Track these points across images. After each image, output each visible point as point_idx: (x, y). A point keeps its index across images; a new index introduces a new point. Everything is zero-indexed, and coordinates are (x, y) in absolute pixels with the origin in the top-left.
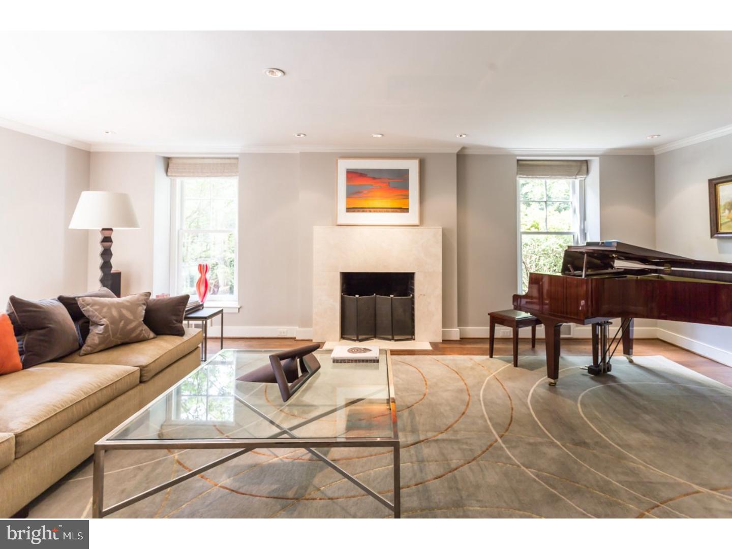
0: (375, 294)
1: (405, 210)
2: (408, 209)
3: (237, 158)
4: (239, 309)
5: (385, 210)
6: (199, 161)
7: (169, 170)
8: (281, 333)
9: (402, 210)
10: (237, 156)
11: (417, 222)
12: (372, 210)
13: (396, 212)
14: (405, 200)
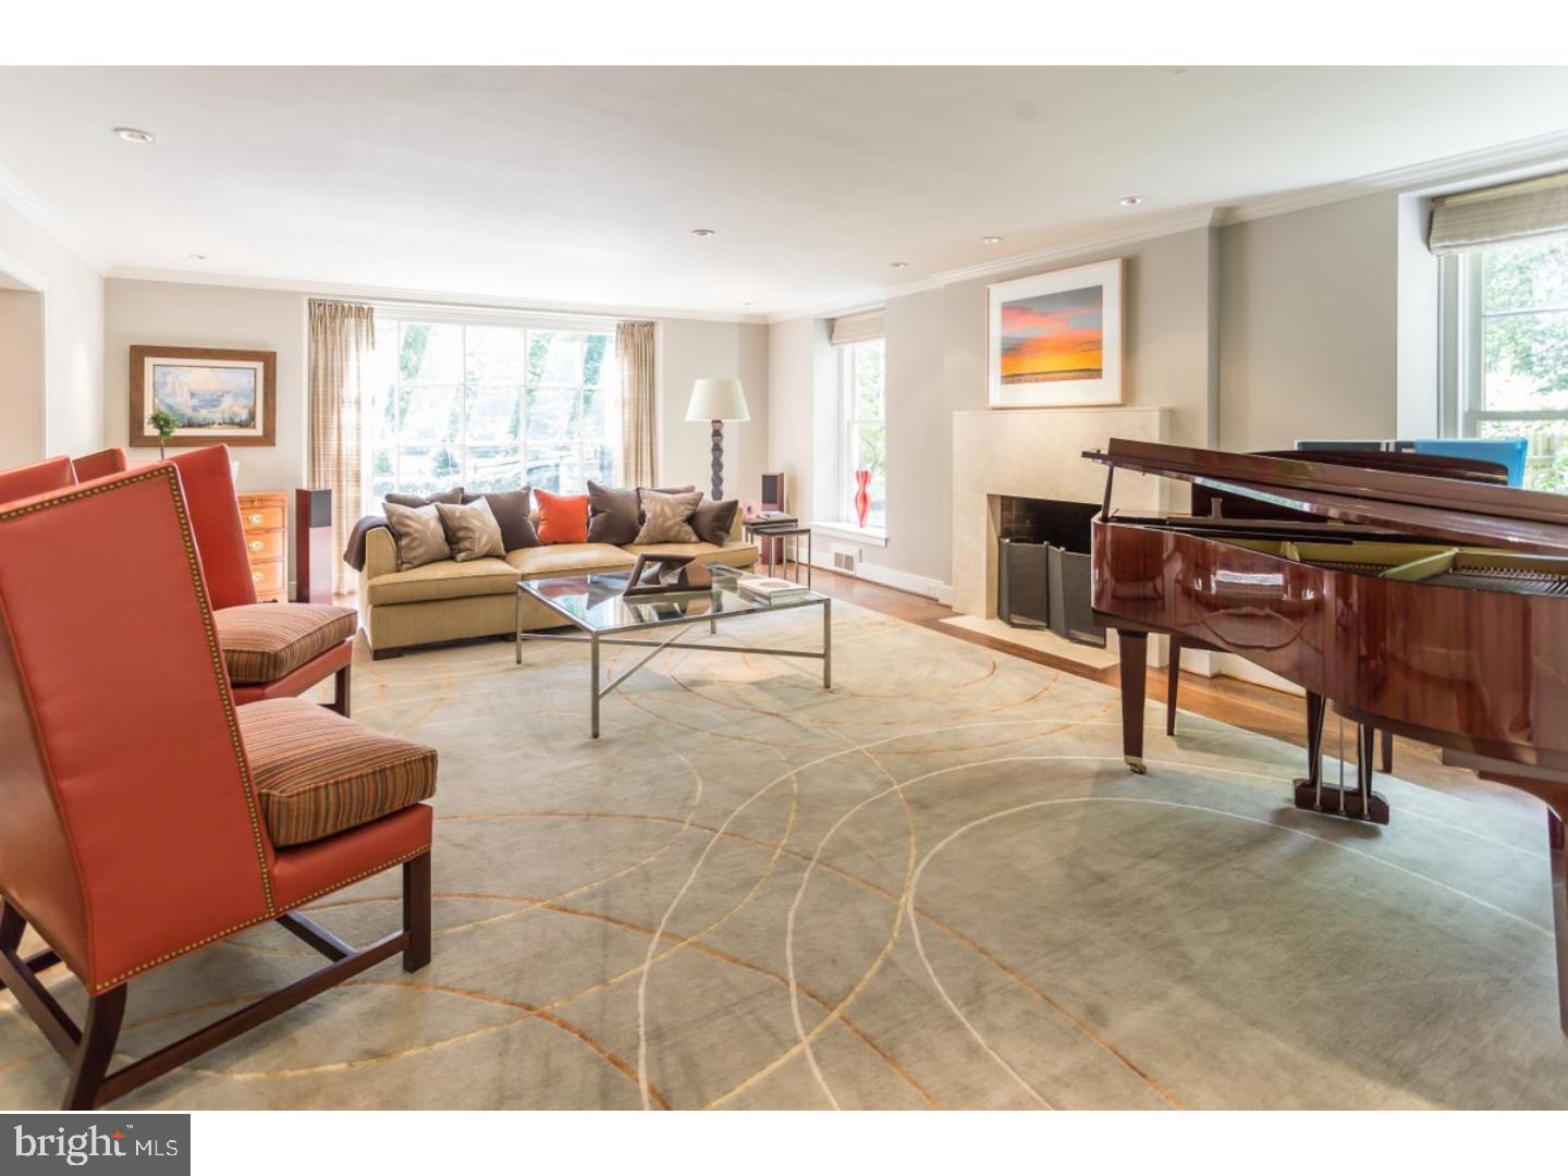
0: (1045, 543)
1: (1095, 373)
2: (1100, 370)
3: (883, 309)
4: (887, 540)
5: (1061, 375)
6: (858, 319)
7: (834, 336)
8: (929, 588)
9: (1089, 373)
10: (883, 305)
11: (1116, 398)
12: (1040, 376)
13: (1081, 378)
14: (1094, 353)
